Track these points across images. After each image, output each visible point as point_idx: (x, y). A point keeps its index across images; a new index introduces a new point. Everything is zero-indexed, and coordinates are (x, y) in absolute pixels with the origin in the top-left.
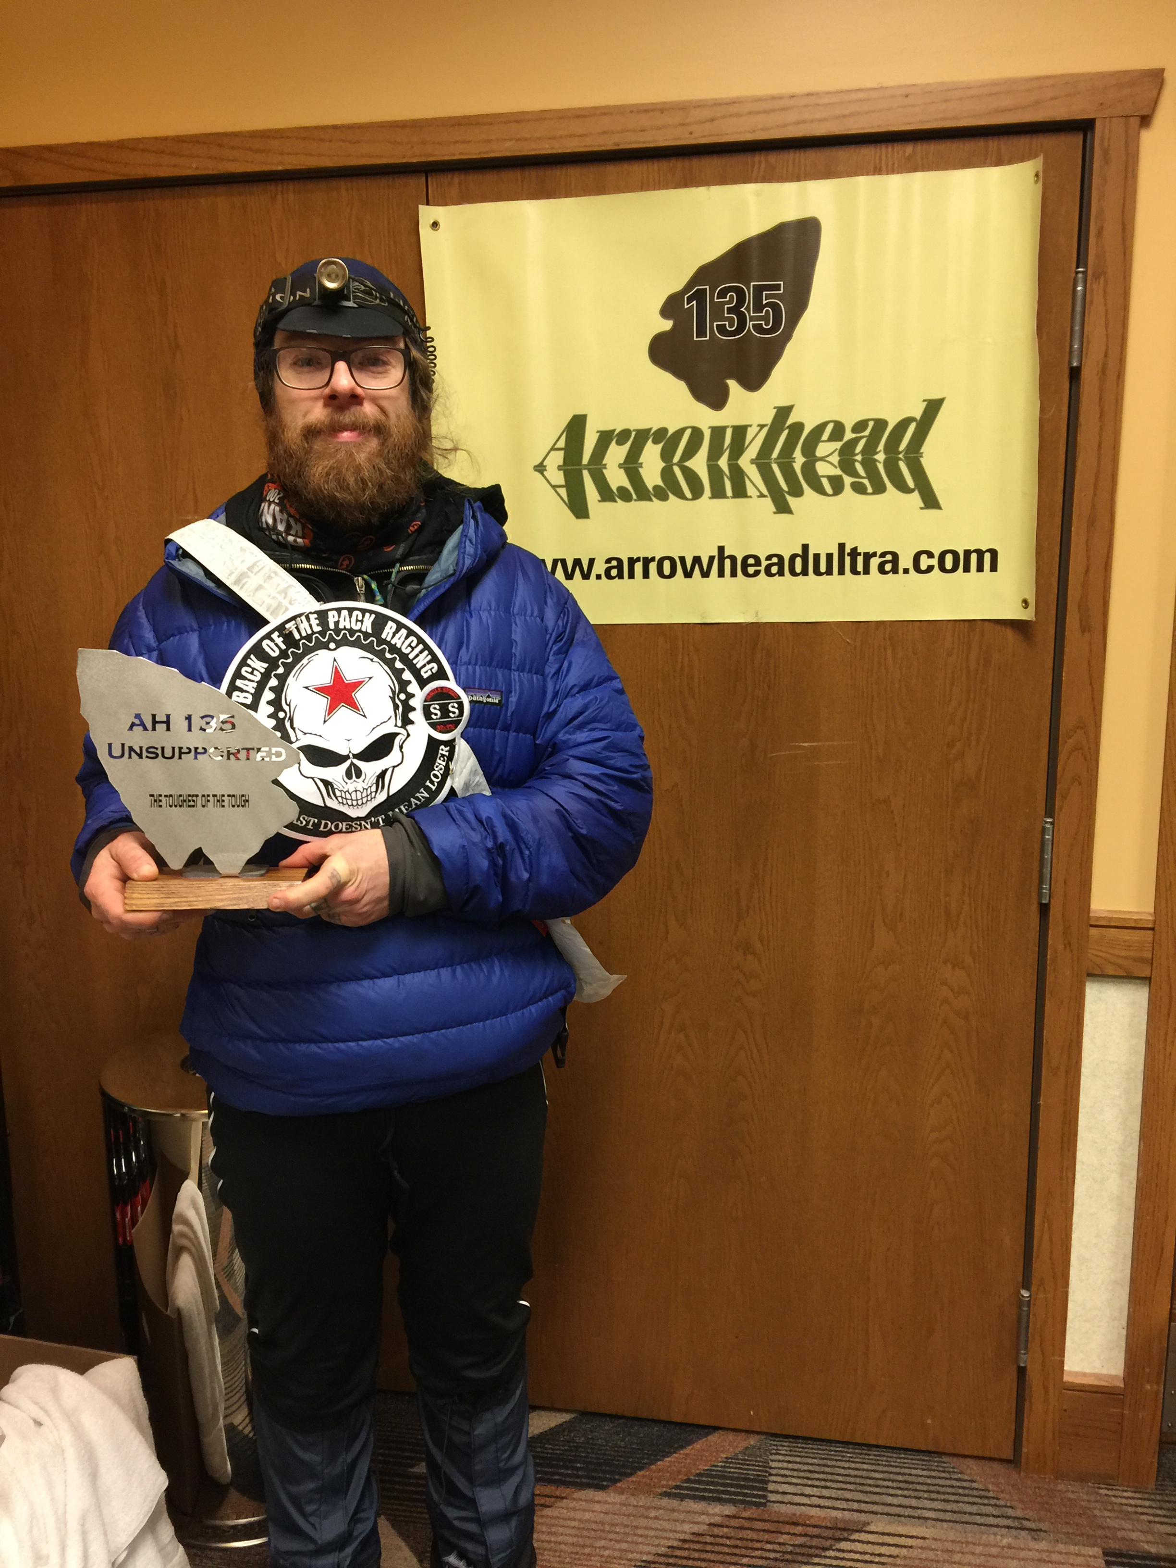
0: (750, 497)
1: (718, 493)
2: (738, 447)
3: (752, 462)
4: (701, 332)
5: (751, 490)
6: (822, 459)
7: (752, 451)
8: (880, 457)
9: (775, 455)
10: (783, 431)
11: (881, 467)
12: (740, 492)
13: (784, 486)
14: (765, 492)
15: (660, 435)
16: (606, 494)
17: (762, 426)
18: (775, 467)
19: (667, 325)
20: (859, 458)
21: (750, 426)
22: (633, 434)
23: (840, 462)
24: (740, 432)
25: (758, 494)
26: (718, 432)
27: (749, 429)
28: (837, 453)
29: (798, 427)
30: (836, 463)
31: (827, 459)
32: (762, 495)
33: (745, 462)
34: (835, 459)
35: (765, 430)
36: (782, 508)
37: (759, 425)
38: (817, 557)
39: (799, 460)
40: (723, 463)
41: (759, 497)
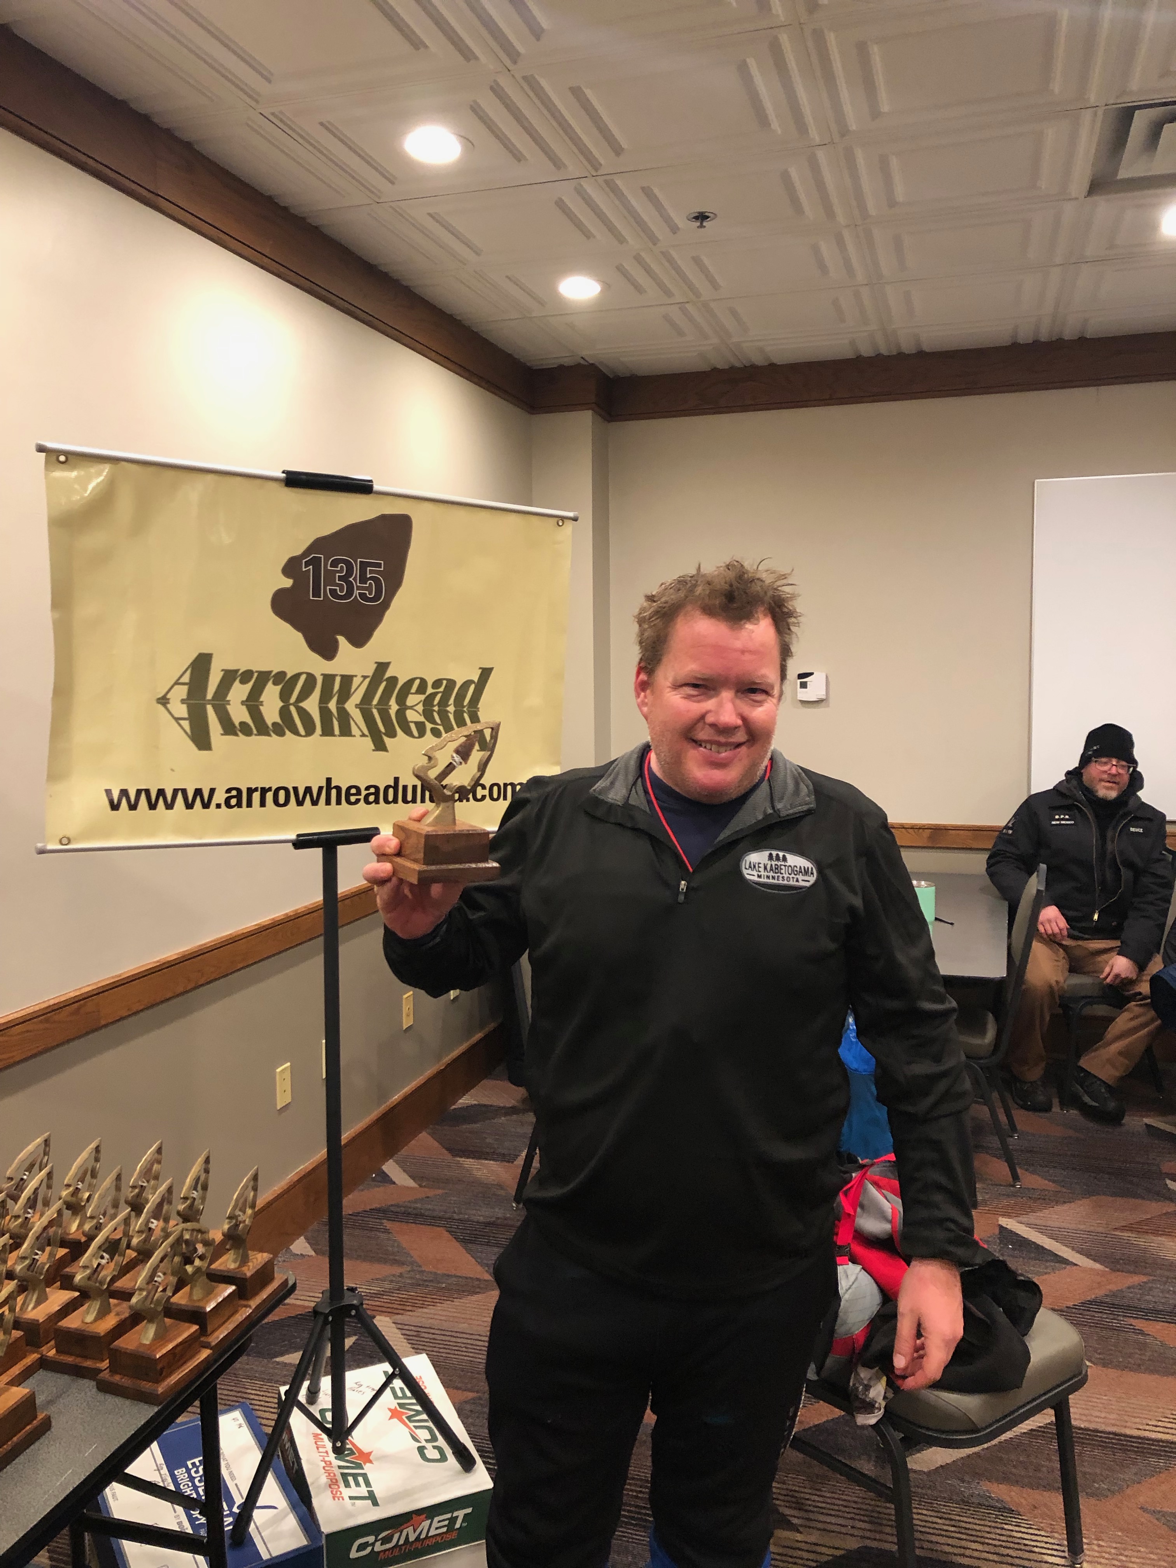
0: (354, 736)
1: (327, 731)
2: (345, 694)
3: (357, 706)
4: (316, 593)
5: (354, 730)
6: (411, 708)
7: (356, 697)
8: (451, 709)
10: (381, 683)
11: (451, 717)
12: (346, 731)
15: (279, 677)
16: (229, 728)
17: (365, 677)
18: (375, 712)
19: (288, 583)
20: (436, 708)
21: (356, 676)
22: (256, 675)
23: (424, 710)
24: (347, 680)
25: (361, 734)
26: (328, 679)
27: (355, 679)
29: (393, 680)
32: (363, 735)
35: (368, 680)
36: (380, 746)
37: (362, 676)
38: (405, 788)
39: (394, 707)
40: (332, 705)
41: (361, 736)
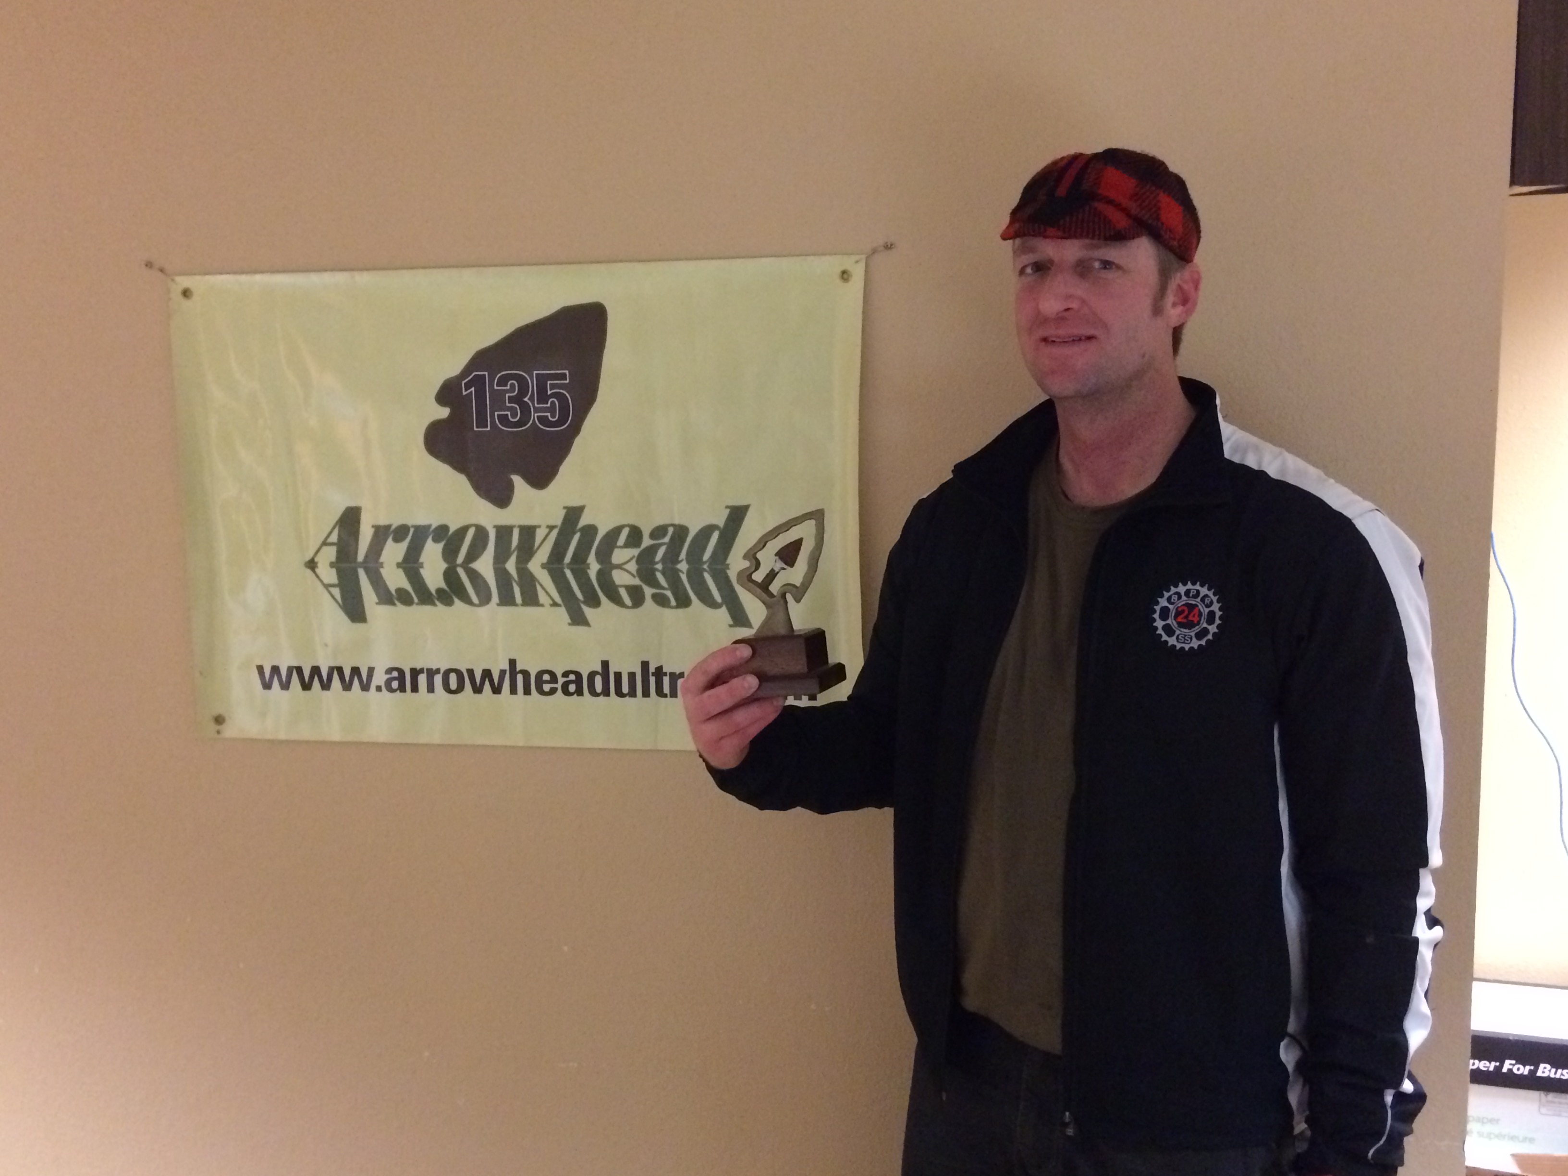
0: (542, 605)
1: (507, 599)
2: (527, 550)
3: (543, 566)
4: (482, 422)
5: (542, 597)
6: (619, 567)
7: (542, 555)
8: (683, 566)
9: (568, 559)
10: (574, 533)
11: (684, 577)
12: (531, 599)
13: (579, 595)
14: (558, 599)
15: (441, 532)
16: (386, 597)
17: (551, 528)
18: (569, 574)
19: (444, 413)
20: (659, 566)
21: (539, 527)
22: (412, 530)
23: (638, 571)
24: (528, 532)
25: (551, 602)
26: (504, 532)
27: (538, 530)
28: (634, 562)
29: (591, 530)
30: (635, 573)
31: (626, 567)
32: (555, 604)
33: (536, 566)
34: (632, 567)
35: (555, 533)
36: (578, 619)
37: (548, 527)
38: (618, 676)
39: (594, 567)
40: (511, 565)
41: (551, 605)
